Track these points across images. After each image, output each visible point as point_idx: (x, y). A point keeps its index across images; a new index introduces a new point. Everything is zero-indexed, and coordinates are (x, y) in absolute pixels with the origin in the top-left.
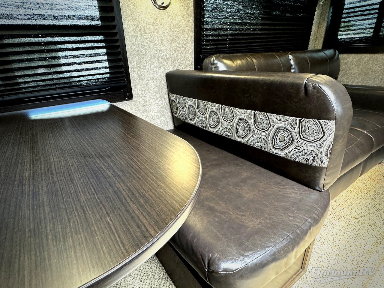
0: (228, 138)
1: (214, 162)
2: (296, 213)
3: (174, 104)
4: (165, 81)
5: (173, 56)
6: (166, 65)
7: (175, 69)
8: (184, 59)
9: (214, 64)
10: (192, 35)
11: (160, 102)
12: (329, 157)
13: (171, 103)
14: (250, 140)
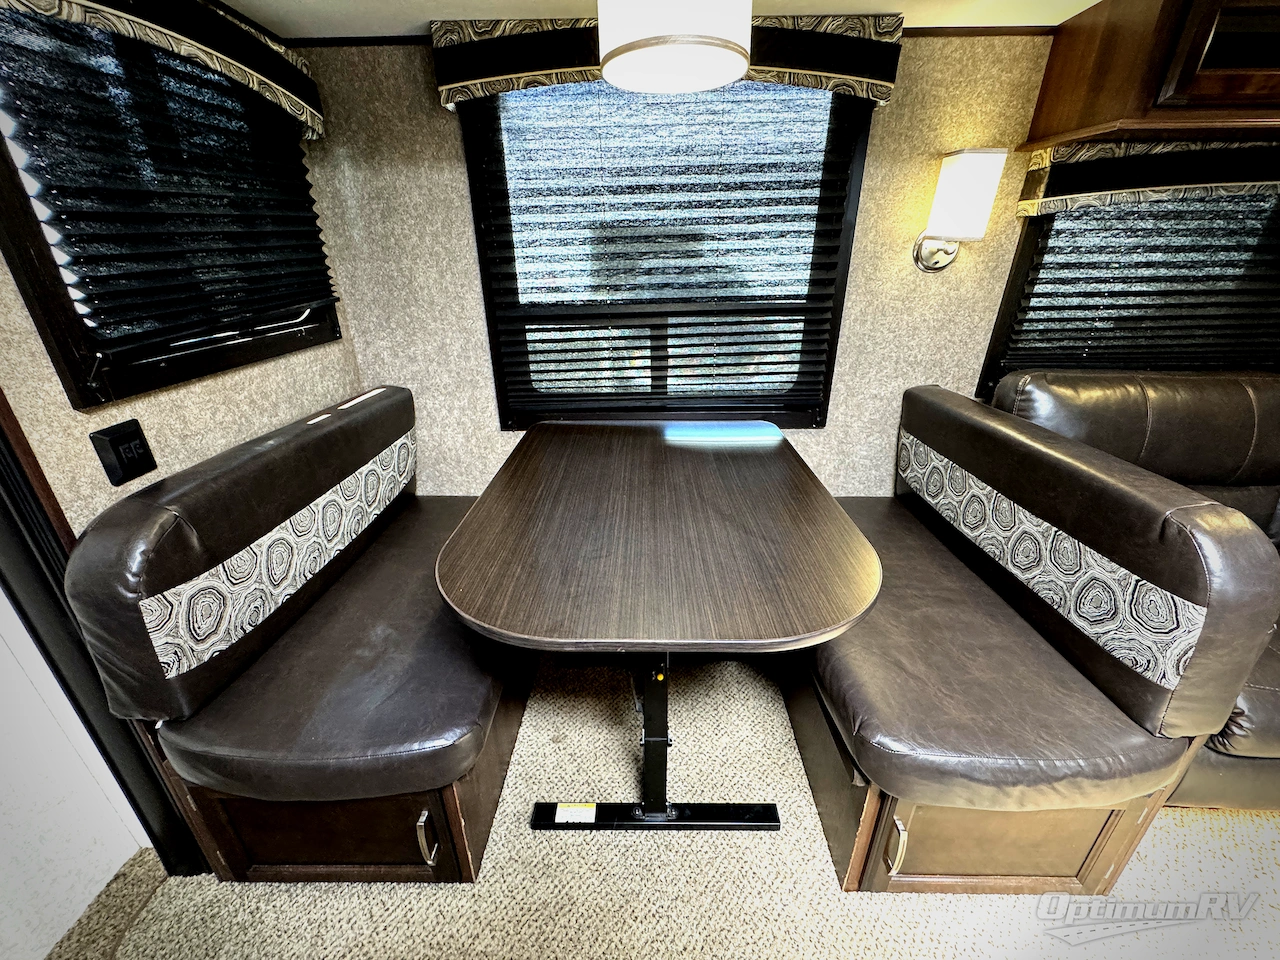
0: (993, 560)
1: (945, 594)
2: (1060, 740)
3: (904, 452)
4: (900, 403)
5: (933, 358)
6: (911, 373)
7: (930, 382)
8: (957, 366)
9: (1023, 392)
10: (992, 317)
11: (877, 442)
12: (1181, 673)
13: (900, 448)
14: (1035, 580)
